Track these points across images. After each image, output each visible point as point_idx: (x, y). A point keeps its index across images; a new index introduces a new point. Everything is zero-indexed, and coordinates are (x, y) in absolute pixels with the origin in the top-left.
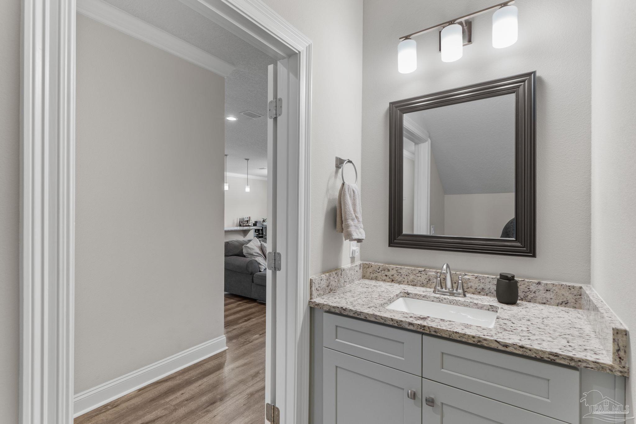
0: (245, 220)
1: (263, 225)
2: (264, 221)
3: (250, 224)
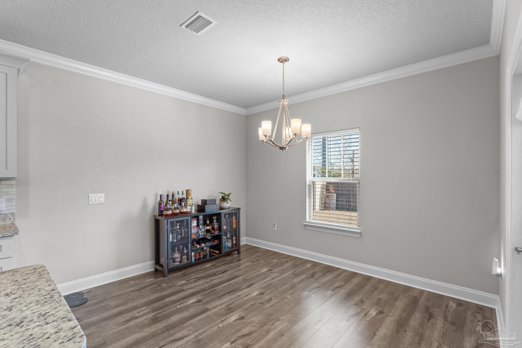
0: (173, 199)
2: (224, 199)
3: (188, 210)
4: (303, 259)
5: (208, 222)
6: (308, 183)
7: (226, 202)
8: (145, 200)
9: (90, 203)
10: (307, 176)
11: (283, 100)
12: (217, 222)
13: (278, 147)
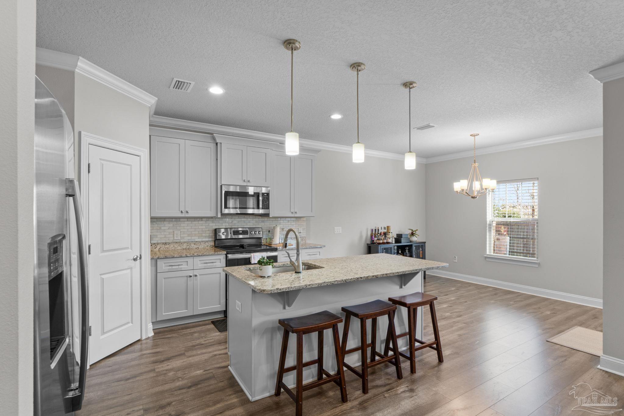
0: (379, 232)
1: (411, 242)
2: (412, 234)
3: (390, 241)
4: (484, 285)
5: (400, 252)
6: (488, 223)
7: (415, 237)
8: (361, 233)
9: (335, 233)
10: (488, 217)
11: (474, 164)
12: (409, 252)
13: (470, 197)
